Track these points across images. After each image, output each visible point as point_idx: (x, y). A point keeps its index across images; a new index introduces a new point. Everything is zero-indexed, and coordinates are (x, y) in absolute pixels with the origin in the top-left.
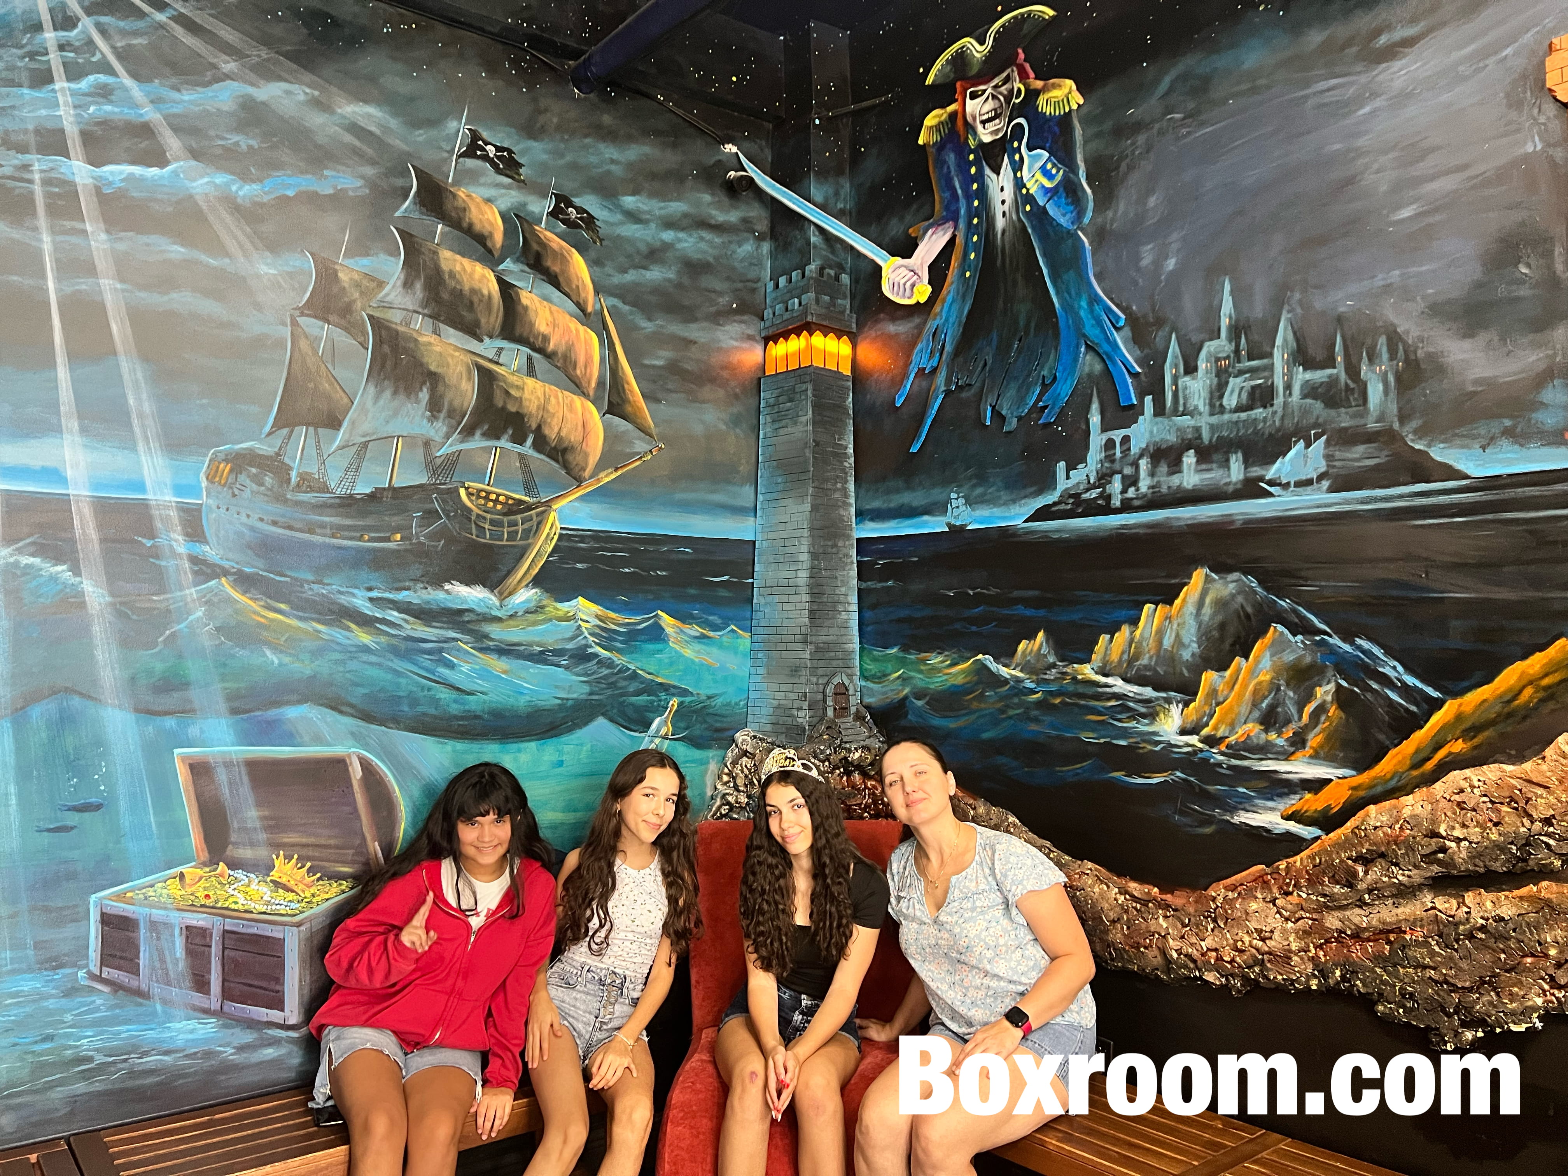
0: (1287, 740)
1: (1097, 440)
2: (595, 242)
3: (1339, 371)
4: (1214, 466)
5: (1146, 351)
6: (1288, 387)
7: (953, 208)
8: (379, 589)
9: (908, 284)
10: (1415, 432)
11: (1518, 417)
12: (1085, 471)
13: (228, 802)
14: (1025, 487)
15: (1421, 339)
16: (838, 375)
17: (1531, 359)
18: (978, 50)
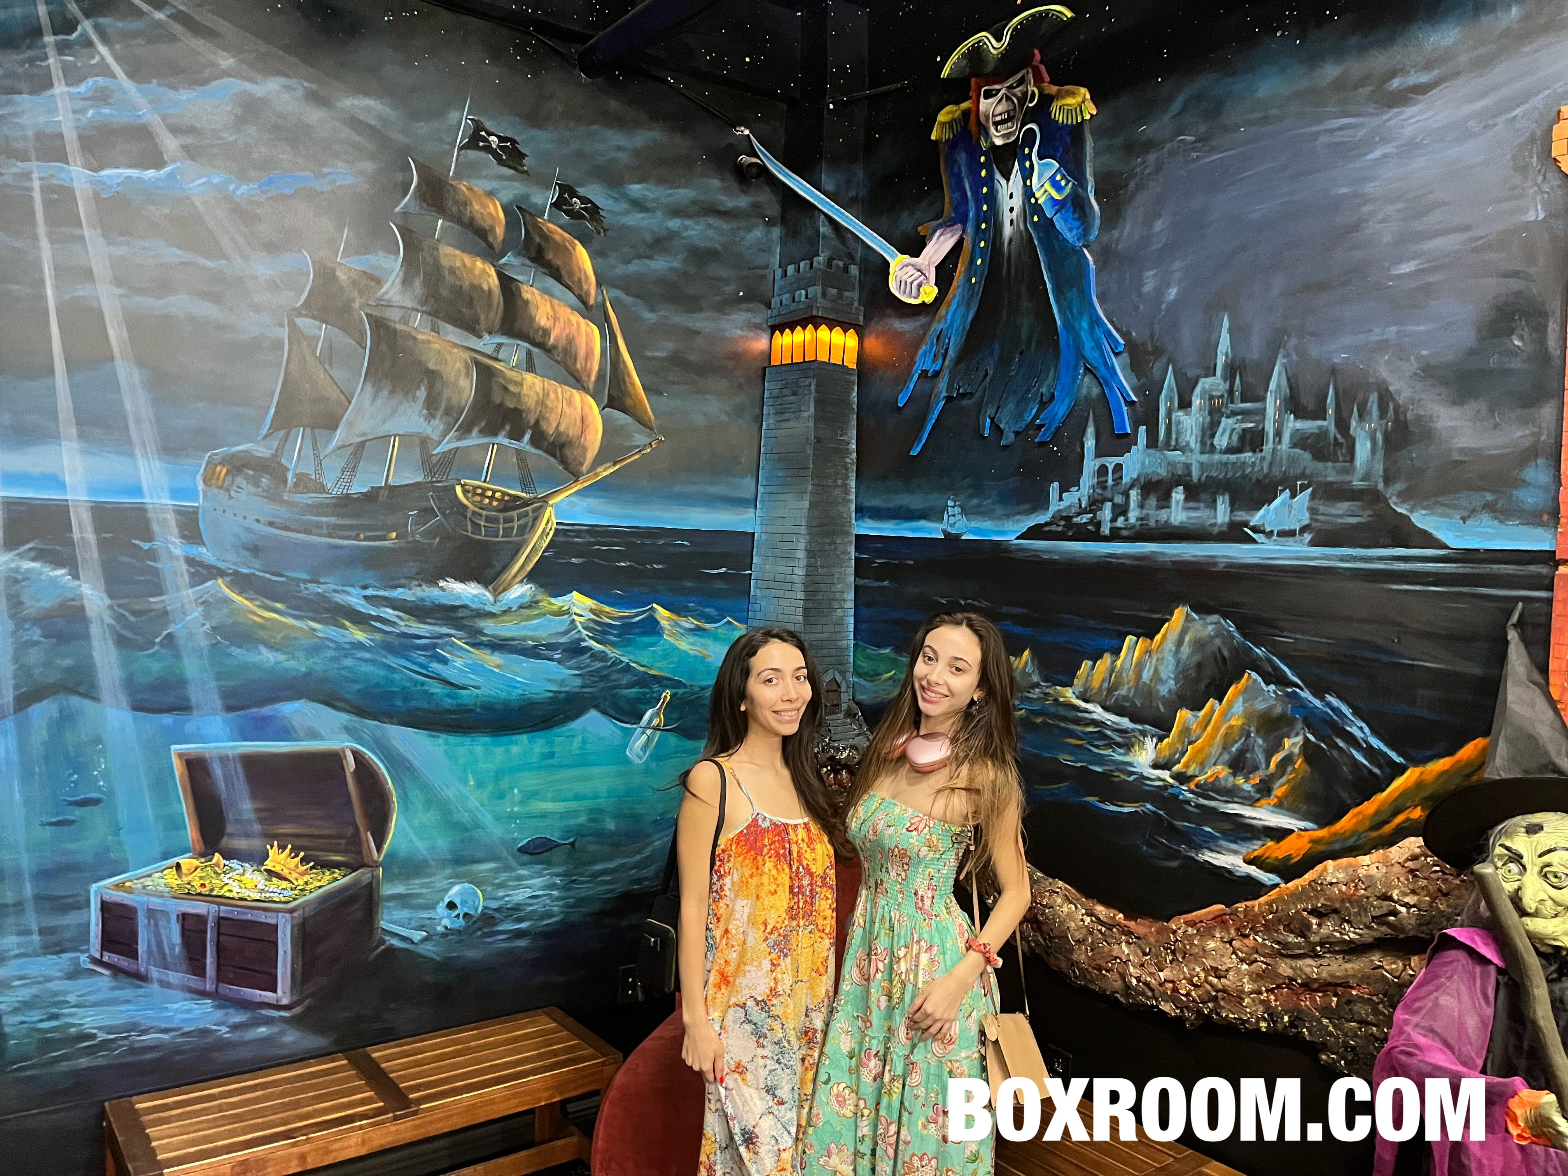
0: (1253, 786)
1: (1090, 465)
2: (599, 233)
3: (1329, 424)
4: (1202, 505)
5: (1143, 380)
6: (1278, 434)
7: (962, 210)
8: (375, 587)
9: (915, 283)
10: (1399, 495)
11: (1497, 492)
12: (1078, 494)
13: (224, 796)
14: (1018, 503)
15: (1412, 401)
16: (842, 368)
17: (1517, 435)
18: (995, 47)
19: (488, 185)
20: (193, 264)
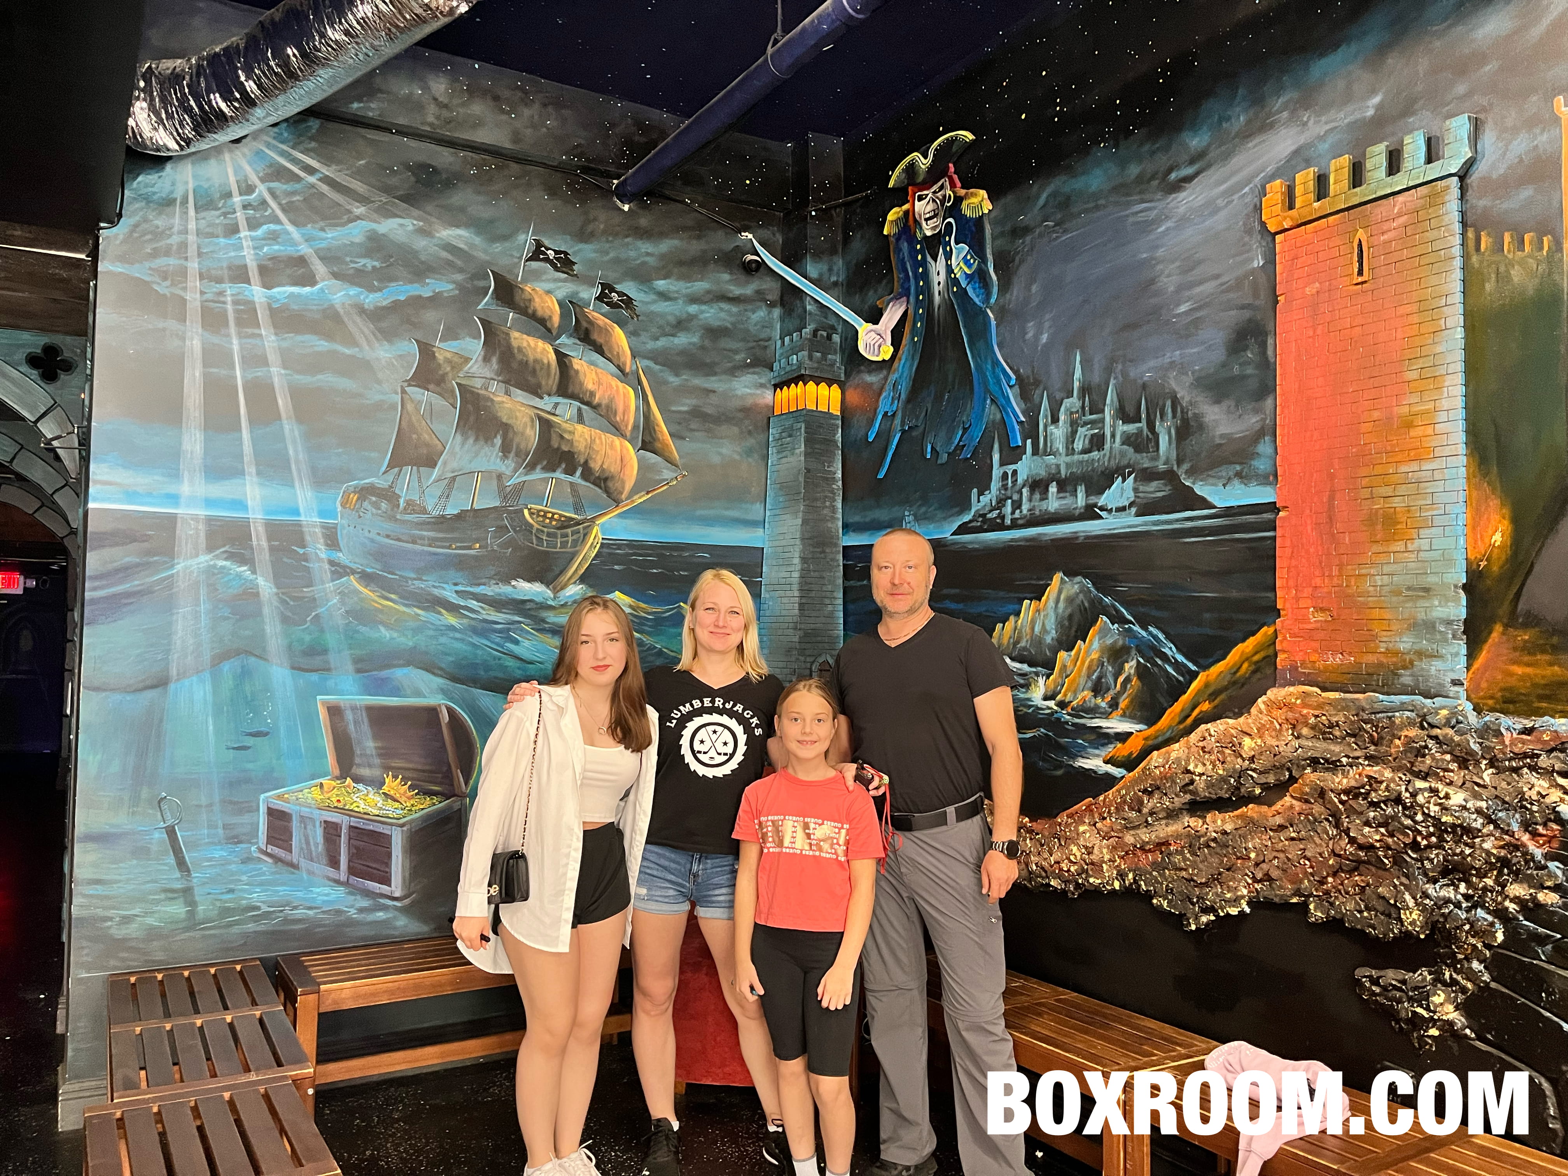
0: (1107, 703)
1: (997, 472)
2: (632, 318)
3: (1143, 425)
4: (1068, 495)
6: (1113, 436)
7: (906, 286)
8: (463, 584)
9: (877, 345)
10: (1186, 473)
11: (1244, 463)
12: (989, 496)
13: (353, 735)
14: (952, 507)
15: (1190, 403)
16: (828, 415)
17: (1252, 421)
18: (923, 163)
19: (547, 286)
20: (335, 352)
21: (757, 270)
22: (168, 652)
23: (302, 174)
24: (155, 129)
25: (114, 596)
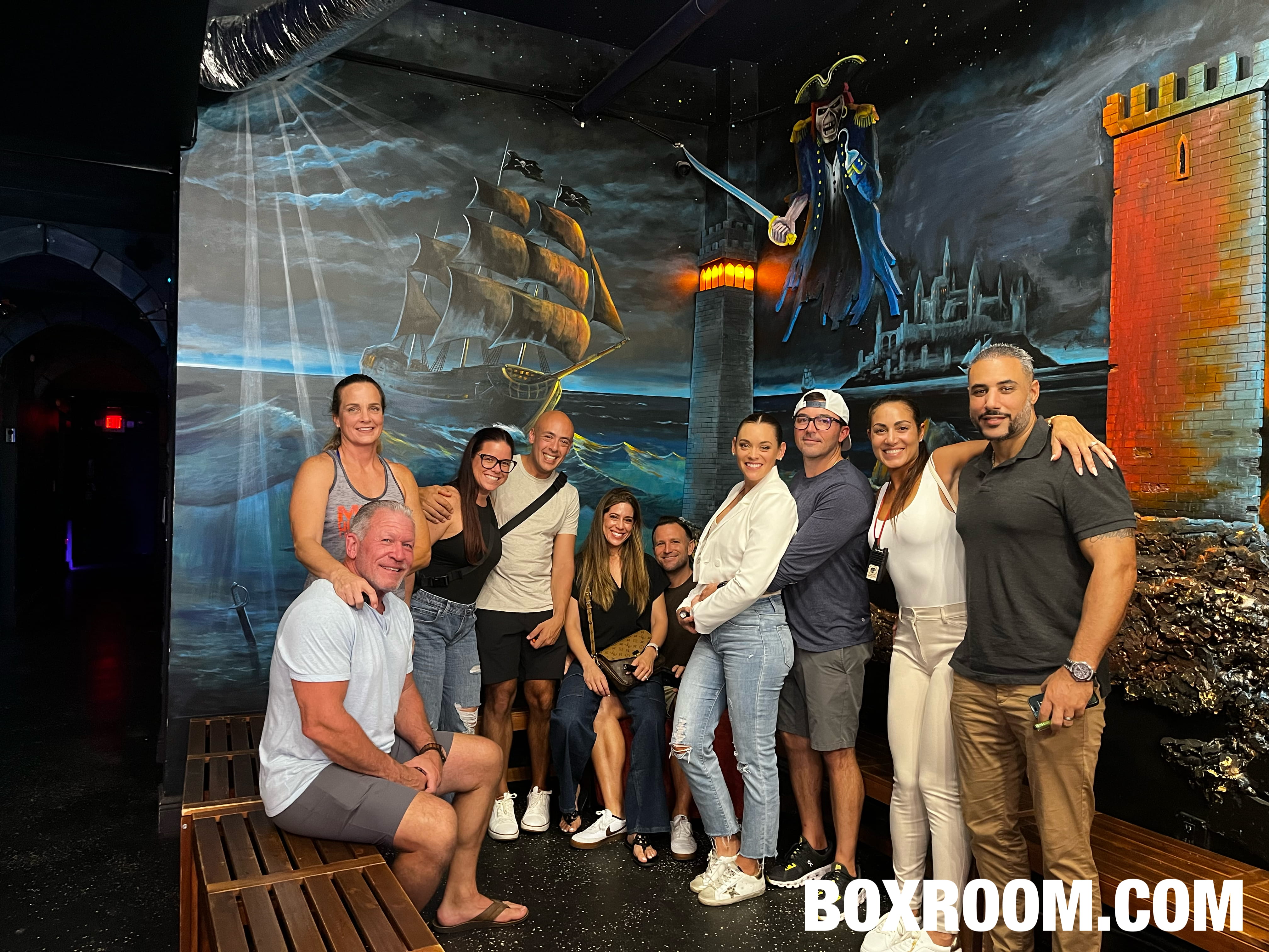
1: (879, 337)
2: (587, 214)
3: (999, 298)
4: (937, 355)
5: (906, 281)
6: (974, 307)
7: (808, 185)
8: (456, 427)
9: (783, 233)
10: (1034, 337)
11: (1082, 329)
12: (873, 356)
14: (842, 365)
15: (1039, 279)
16: (743, 290)
17: (1091, 294)
18: (824, 82)
19: (520, 189)
20: (357, 244)
21: (687, 173)
22: (236, 475)
23: (331, 104)
24: (221, 72)
25: (197, 433)
